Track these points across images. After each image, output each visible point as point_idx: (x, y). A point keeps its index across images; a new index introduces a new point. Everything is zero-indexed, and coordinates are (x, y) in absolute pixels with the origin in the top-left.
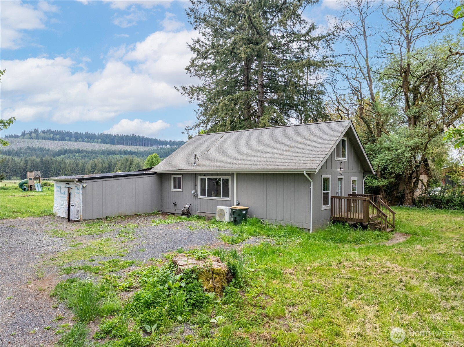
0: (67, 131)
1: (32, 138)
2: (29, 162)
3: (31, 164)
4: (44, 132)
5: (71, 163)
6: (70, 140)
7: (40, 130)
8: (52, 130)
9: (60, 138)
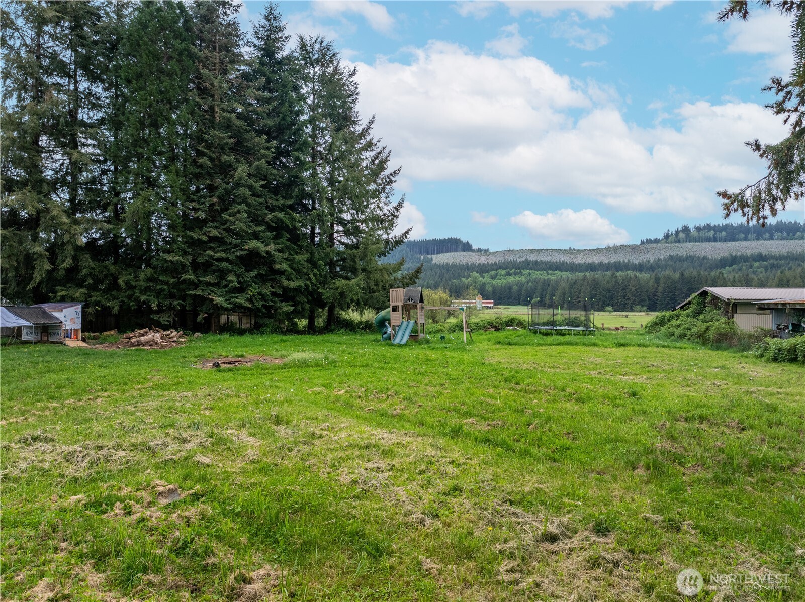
0: (740, 223)
1: (679, 242)
2: (662, 281)
3: (665, 283)
4: (698, 229)
5: (736, 280)
6: (746, 239)
7: (691, 226)
8: (712, 225)
9: (727, 236)
